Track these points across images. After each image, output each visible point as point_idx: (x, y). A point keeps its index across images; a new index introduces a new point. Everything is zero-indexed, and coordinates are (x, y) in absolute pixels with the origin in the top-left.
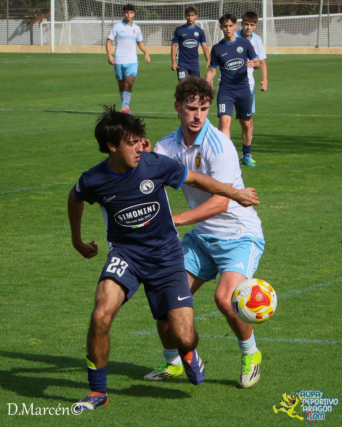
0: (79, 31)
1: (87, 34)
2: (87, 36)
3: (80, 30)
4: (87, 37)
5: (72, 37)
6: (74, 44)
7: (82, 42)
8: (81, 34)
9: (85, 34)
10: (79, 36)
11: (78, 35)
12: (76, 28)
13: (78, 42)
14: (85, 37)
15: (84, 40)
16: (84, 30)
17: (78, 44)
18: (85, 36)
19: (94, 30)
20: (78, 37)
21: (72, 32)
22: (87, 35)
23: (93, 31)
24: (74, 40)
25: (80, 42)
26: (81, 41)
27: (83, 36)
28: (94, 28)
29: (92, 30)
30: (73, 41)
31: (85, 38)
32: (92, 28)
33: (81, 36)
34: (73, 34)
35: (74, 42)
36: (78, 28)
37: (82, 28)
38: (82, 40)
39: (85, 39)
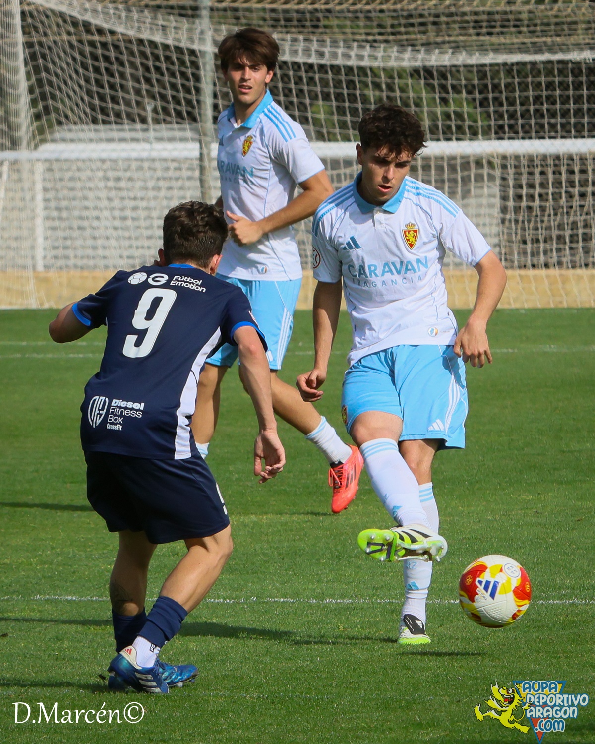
0: (85, 198)
1: (128, 213)
2: (129, 223)
3: (91, 195)
4: (127, 228)
5: (54, 229)
6: (61, 262)
7: (100, 252)
8: (95, 213)
9: (117, 213)
10: (85, 223)
11: (81, 218)
12: (71, 184)
13: (80, 253)
14: (115, 228)
15: (113, 242)
16: (113, 194)
17: (80, 263)
18: (117, 223)
19: (163, 193)
20: (80, 228)
21: (53, 204)
22: (124, 219)
23: (155, 198)
24: (60, 243)
25: (90, 252)
26: (95, 248)
27: (108, 224)
28: (161, 183)
29: (151, 194)
30: (55, 248)
31: (115, 233)
32: (150, 184)
33: (95, 223)
34: (55, 214)
35: (60, 252)
36: (79, 185)
37: (101, 184)
38: (99, 242)
39: (118, 238)
